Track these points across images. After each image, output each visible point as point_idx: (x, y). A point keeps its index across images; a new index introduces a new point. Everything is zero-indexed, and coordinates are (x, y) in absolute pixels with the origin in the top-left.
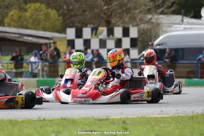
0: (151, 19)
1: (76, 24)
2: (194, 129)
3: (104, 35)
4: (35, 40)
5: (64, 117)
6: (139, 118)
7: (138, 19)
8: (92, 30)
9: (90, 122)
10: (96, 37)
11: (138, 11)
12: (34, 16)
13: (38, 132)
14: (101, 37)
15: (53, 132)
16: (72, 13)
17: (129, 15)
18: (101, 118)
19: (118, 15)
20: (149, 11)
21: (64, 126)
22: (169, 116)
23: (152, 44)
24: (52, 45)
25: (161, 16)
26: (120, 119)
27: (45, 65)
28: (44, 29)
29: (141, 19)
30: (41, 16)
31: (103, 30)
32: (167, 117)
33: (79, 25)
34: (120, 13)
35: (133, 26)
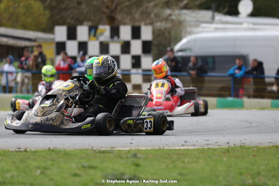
0: (170, 15)
1: (68, 21)
2: (230, 167)
3: (106, 37)
4: (11, 42)
5: (52, 148)
6: (155, 150)
7: (152, 16)
8: (90, 29)
9: (87, 154)
10: (95, 39)
11: (152, 4)
12: (11, 9)
13: (17, 168)
14: (102, 39)
15: (38, 168)
16: (63, 6)
17: (140, 10)
18: (103, 149)
19: (126, 10)
20: (168, 4)
21: (52, 160)
22: (196, 148)
23: (172, 50)
24: (35, 49)
25: (185, 11)
26: (129, 151)
27: (26, 77)
28: (25, 27)
29: (157, 15)
30: (20, 9)
31: (105, 30)
32: (192, 150)
33: (72, 22)
34: (127, 7)
35: (146, 24)
